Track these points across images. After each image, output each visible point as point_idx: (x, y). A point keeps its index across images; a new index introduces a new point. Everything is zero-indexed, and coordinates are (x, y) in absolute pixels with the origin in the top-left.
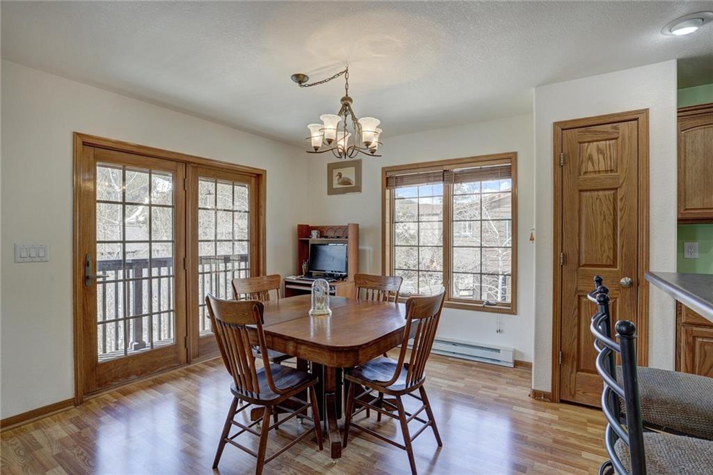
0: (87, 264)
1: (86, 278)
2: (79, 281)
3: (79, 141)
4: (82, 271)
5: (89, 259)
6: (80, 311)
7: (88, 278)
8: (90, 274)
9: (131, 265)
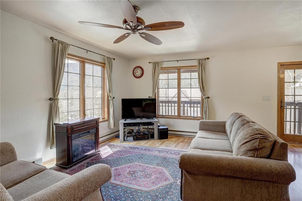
0: (282, 102)
1: (281, 106)
2: (279, 107)
3: (280, 65)
4: (280, 104)
5: (282, 101)
6: (279, 116)
7: (282, 106)
8: (283, 105)
9: (297, 104)
